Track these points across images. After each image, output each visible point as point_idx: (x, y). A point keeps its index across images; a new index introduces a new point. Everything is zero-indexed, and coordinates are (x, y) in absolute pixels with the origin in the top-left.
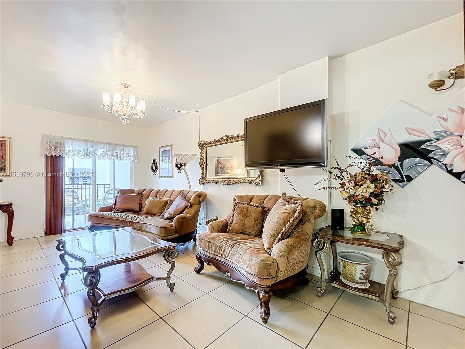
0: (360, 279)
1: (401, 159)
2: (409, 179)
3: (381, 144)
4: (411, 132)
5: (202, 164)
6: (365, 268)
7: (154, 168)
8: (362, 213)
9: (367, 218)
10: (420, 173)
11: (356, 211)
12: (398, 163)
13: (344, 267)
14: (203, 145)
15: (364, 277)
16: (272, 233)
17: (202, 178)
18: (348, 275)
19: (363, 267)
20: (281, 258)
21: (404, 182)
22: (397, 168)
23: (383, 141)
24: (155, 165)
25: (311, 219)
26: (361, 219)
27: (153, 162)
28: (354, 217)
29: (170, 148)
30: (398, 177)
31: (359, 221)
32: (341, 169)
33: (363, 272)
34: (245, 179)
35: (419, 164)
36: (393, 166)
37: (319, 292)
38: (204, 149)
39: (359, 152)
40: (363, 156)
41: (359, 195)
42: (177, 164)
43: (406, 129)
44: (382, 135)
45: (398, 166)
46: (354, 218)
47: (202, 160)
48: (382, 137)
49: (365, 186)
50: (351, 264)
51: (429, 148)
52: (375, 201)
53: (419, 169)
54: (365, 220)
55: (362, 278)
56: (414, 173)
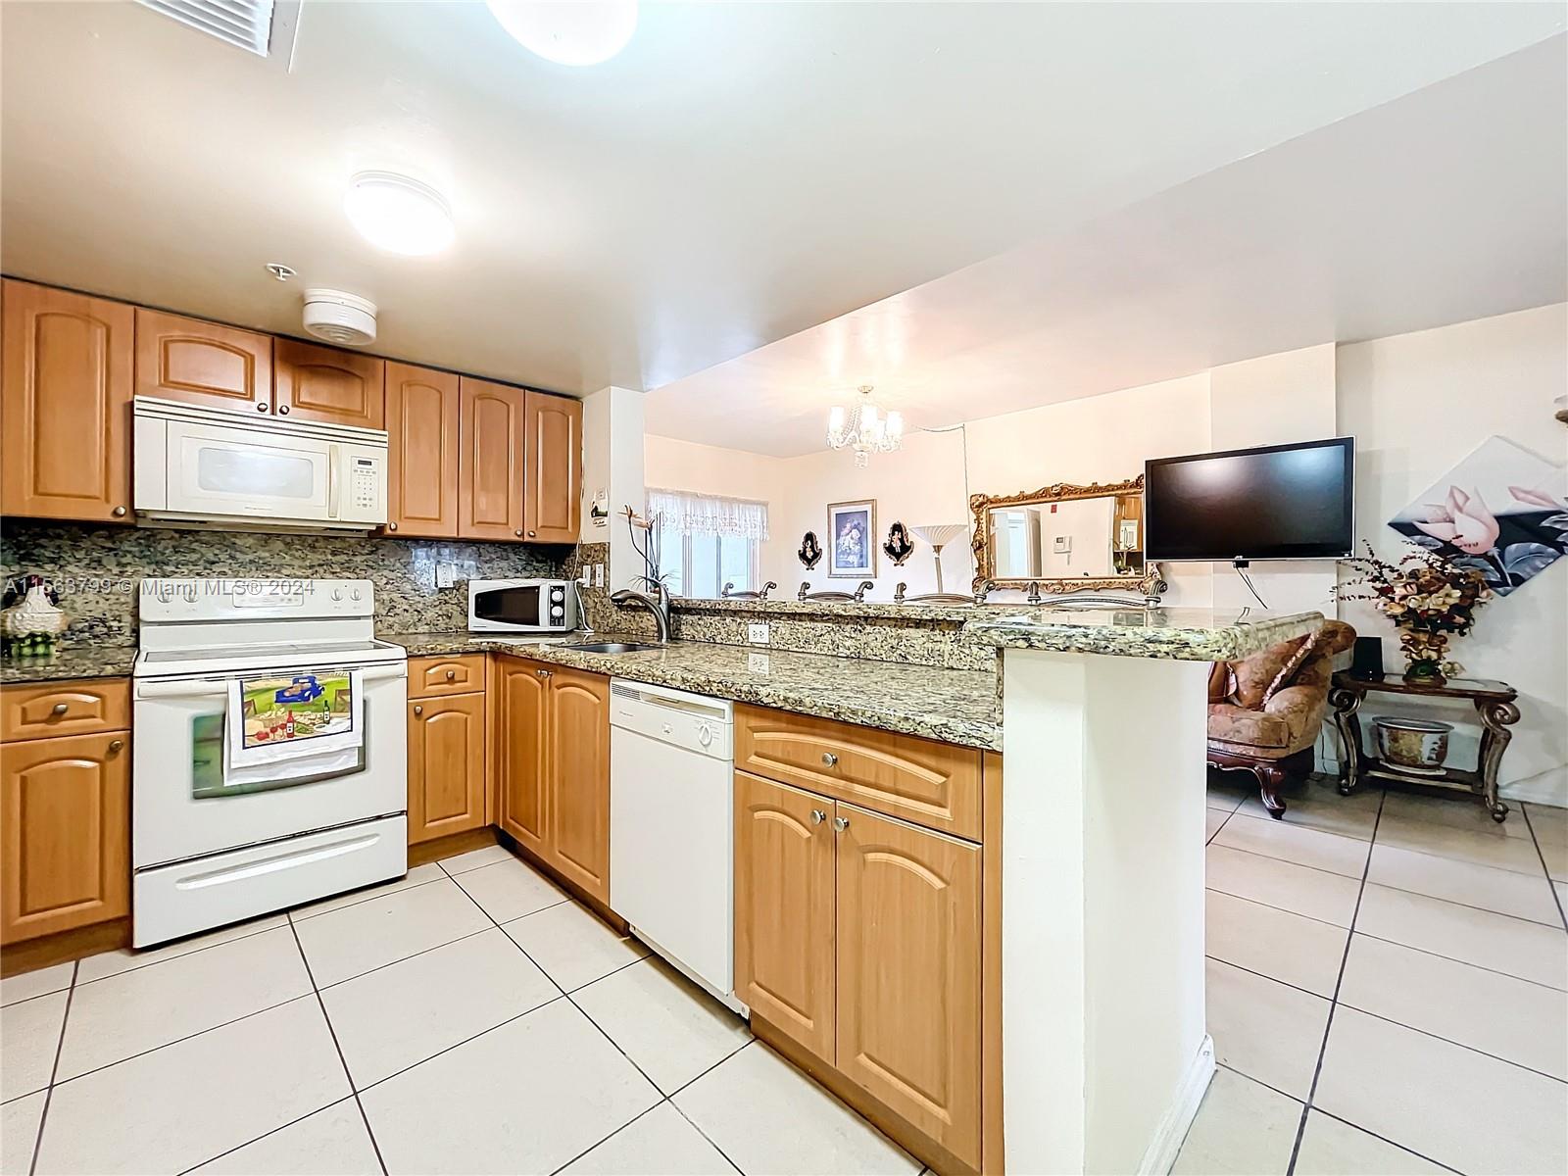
0: (1429, 758)
1: (1501, 543)
2: (1518, 581)
3: (1457, 516)
4: (1521, 495)
5: (978, 547)
6: (1440, 739)
7: (809, 554)
8: (1428, 642)
9: (1439, 651)
10: (1538, 570)
11: (1413, 638)
12: (1495, 552)
13: (1395, 740)
14: (982, 505)
15: (1437, 755)
16: (1256, 678)
17: (980, 578)
18: (1404, 753)
19: (1436, 737)
20: (1296, 717)
21: (1508, 585)
22: (1492, 560)
23: (1460, 510)
24: (812, 547)
25: (1327, 654)
26: (1425, 654)
27: (806, 541)
28: (1409, 650)
29: (868, 507)
30: (1495, 577)
31: (1421, 657)
32: (1376, 562)
33: (1436, 746)
34: (1113, 580)
35: (1538, 554)
36: (1484, 556)
37: (1346, 786)
38: (984, 513)
39: (1407, 529)
40: (1417, 537)
41: (1429, 609)
42: (891, 545)
43: (1511, 492)
44: (1459, 501)
45: (1493, 557)
46: (1412, 652)
47: (978, 538)
48: (1460, 500)
49: (1442, 593)
50: (1412, 733)
51: (1558, 526)
52: (1459, 620)
53: (1538, 563)
54: (1434, 656)
55: (1434, 756)
56: (1528, 570)
